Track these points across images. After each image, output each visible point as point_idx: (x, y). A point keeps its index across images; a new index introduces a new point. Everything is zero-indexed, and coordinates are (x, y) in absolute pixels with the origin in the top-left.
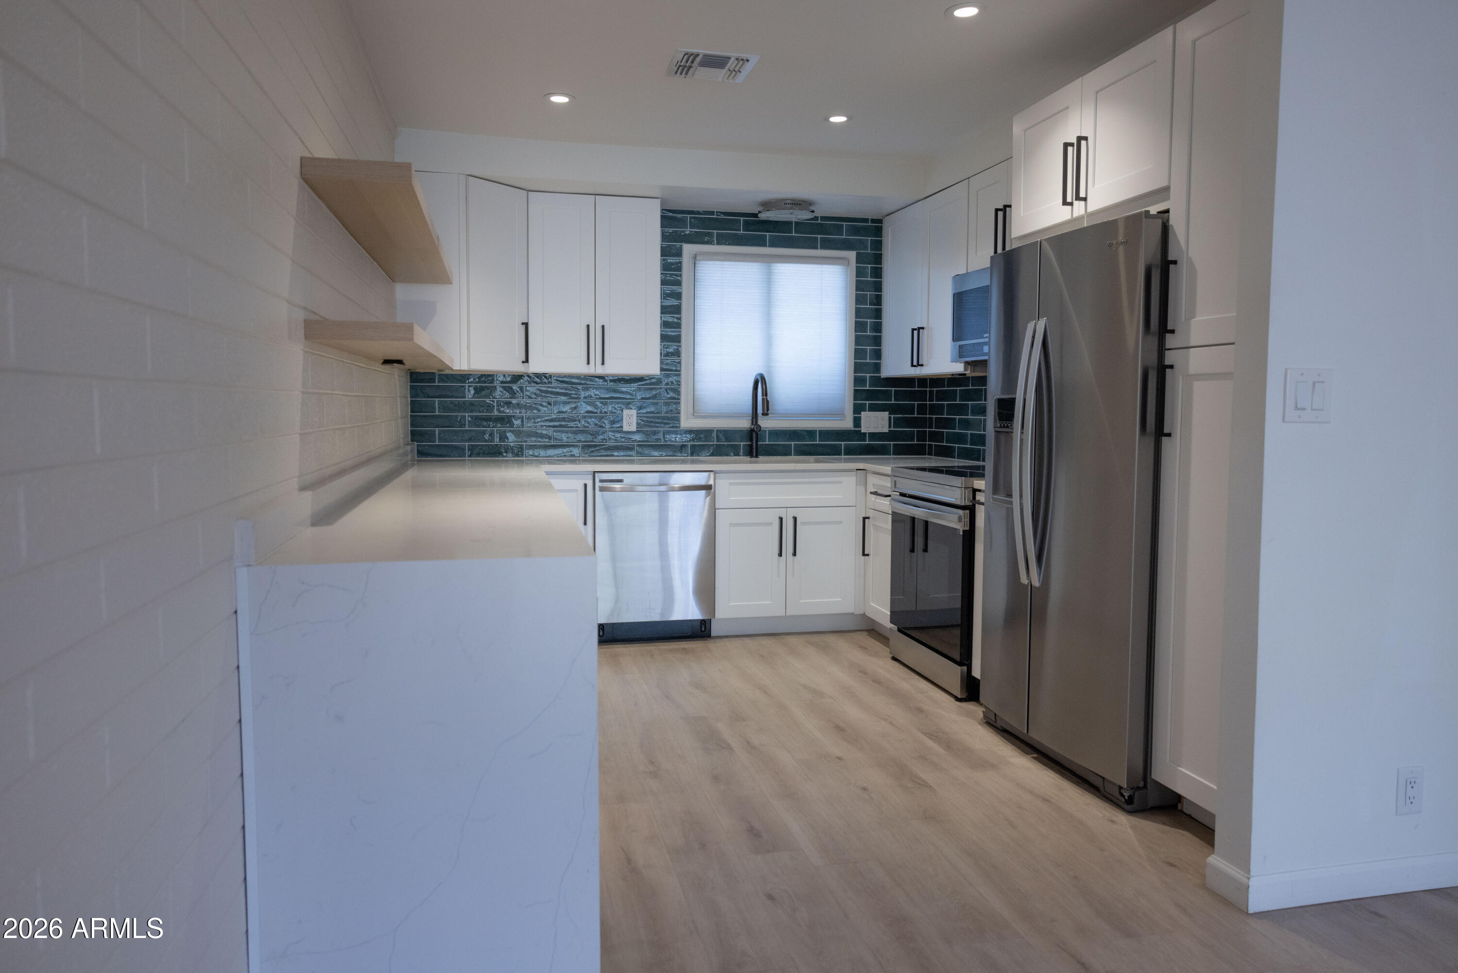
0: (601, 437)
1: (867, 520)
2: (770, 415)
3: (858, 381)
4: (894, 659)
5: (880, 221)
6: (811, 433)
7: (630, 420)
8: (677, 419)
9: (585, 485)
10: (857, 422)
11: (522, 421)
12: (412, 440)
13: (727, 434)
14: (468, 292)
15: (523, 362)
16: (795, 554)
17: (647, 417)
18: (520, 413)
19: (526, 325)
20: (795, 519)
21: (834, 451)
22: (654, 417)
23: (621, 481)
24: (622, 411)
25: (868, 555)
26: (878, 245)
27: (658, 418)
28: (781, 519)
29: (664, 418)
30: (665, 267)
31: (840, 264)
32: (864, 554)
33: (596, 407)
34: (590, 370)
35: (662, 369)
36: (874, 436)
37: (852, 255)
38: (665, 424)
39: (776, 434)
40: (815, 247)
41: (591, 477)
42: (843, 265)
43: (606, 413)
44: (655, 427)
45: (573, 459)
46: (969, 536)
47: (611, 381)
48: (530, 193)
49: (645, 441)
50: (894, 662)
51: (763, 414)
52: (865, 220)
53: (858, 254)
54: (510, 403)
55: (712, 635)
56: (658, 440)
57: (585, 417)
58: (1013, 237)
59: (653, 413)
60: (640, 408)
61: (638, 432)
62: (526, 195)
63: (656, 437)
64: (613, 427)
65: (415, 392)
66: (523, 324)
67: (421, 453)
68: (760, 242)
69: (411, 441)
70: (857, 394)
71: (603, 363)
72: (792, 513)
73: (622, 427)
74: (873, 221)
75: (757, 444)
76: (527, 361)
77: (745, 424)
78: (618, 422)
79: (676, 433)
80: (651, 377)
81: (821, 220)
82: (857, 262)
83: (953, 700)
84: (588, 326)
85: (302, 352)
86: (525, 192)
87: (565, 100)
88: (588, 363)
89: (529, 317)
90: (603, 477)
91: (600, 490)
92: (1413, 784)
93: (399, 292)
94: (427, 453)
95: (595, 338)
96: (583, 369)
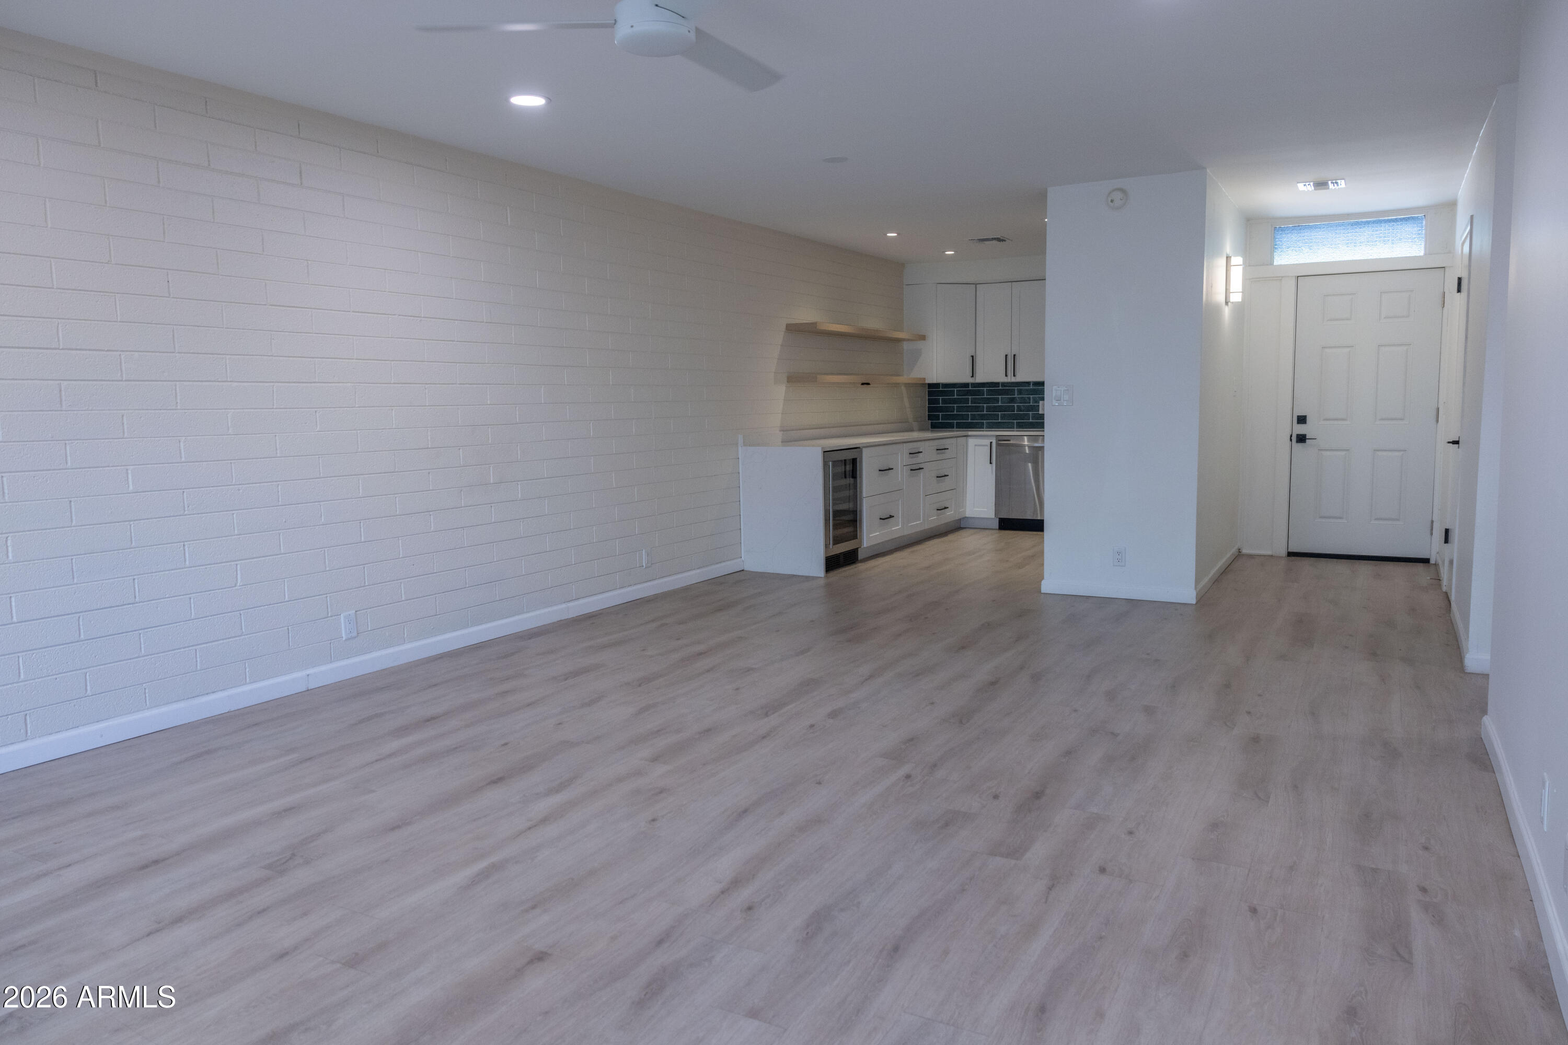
0: (1027, 417)
14: (936, 339)
23: (1009, 440)
33: (1024, 400)
34: (1008, 380)
41: (995, 438)
48: (977, 285)
57: (1018, 406)
62: (975, 288)
65: (930, 394)
66: (971, 356)
67: (933, 426)
69: (928, 420)
71: (1014, 376)
76: (973, 376)
85: (785, 387)
86: (974, 285)
87: (953, 253)
88: (1006, 376)
89: (975, 352)
90: (1001, 438)
91: (998, 445)
92: (1119, 553)
93: (906, 346)
94: (935, 426)
95: (1011, 362)
96: (1004, 379)
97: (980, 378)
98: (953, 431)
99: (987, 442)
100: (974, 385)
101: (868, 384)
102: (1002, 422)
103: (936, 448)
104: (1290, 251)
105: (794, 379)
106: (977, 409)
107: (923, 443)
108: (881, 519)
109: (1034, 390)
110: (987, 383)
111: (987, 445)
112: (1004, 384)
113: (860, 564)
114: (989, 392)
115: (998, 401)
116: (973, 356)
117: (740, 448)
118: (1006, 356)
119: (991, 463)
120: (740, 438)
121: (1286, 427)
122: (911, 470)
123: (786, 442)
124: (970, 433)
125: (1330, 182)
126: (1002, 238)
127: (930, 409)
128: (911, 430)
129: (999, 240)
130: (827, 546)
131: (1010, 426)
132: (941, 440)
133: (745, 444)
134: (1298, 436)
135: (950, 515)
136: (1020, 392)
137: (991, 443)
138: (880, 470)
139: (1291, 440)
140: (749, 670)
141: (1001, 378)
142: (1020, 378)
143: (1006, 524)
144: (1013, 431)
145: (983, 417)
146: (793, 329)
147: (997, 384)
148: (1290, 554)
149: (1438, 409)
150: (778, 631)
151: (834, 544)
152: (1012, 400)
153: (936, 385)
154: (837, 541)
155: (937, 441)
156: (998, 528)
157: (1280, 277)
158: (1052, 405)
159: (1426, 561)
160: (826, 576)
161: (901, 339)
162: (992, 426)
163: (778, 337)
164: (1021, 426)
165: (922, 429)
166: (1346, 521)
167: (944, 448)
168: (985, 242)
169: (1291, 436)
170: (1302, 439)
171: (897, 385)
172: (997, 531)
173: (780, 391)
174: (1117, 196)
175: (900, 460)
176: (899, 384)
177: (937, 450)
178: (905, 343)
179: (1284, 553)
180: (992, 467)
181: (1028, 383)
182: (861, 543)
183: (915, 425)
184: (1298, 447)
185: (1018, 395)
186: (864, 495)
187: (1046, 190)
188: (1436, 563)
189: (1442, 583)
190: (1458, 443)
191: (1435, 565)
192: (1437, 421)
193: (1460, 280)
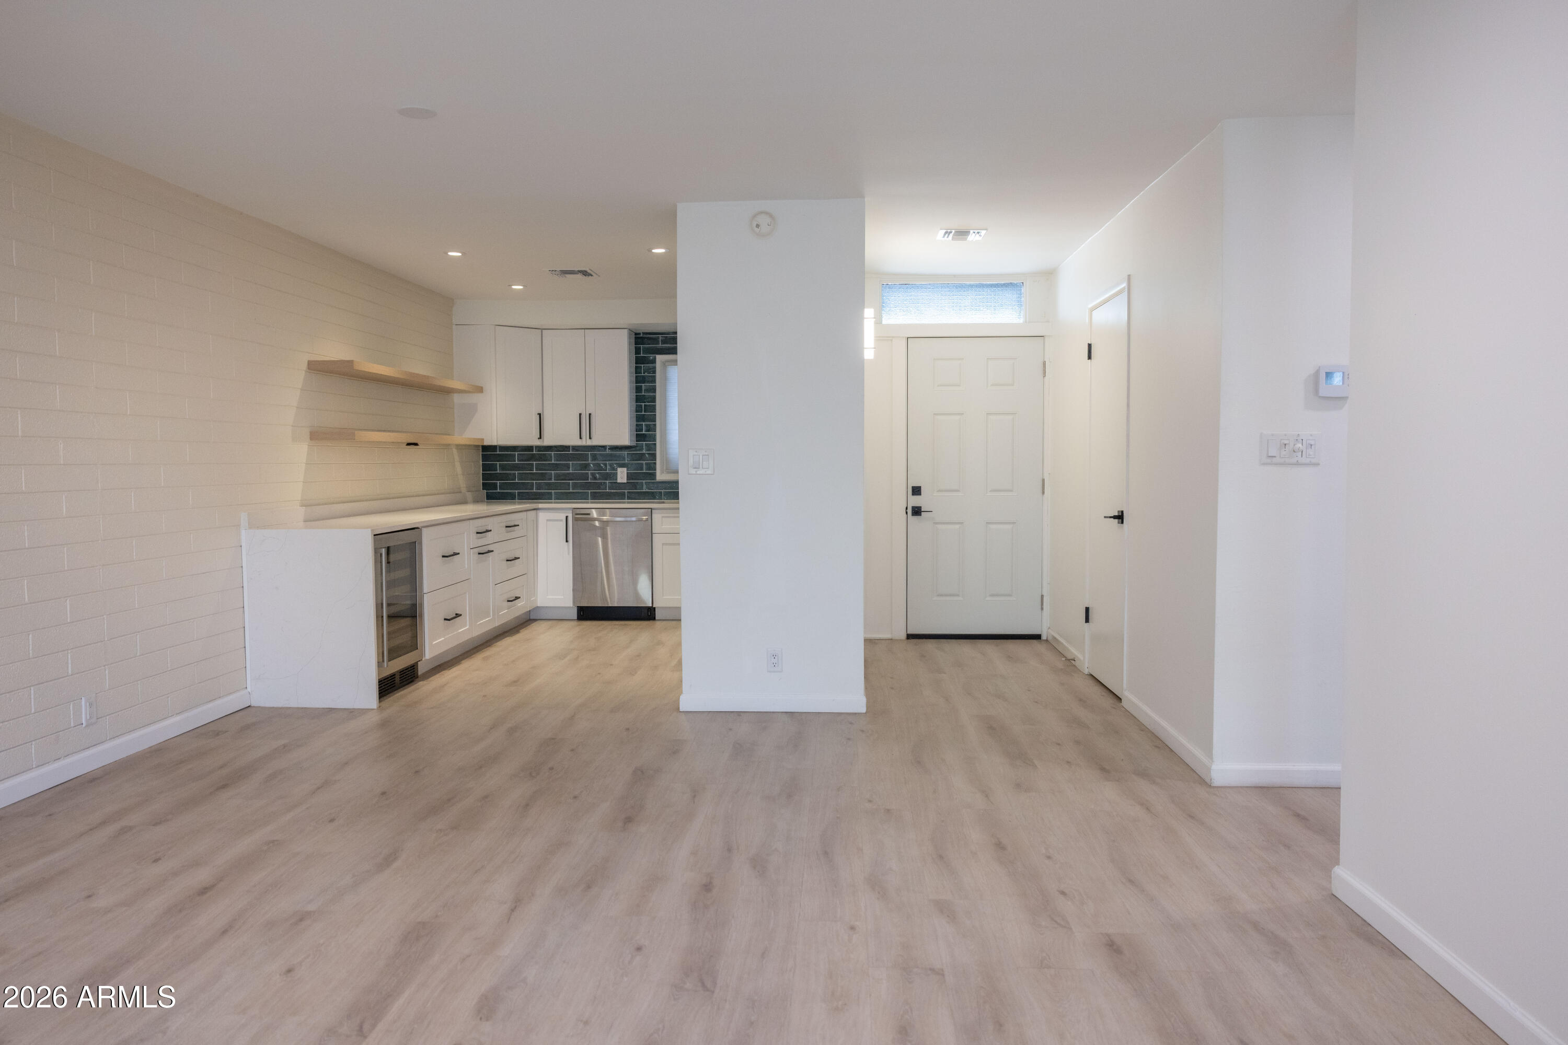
0: (603, 486)
7: (622, 475)
8: (654, 474)
11: (552, 476)
15: (539, 439)
17: (634, 473)
18: (551, 471)
22: (637, 473)
24: (614, 469)
27: (641, 473)
29: (645, 473)
30: (642, 372)
33: (599, 466)
34: (582, 443)
35: (636, 441)
38: (647, 477)
41: (573, 511)
43: (606, 470)
44: (640, 480)
47: (609, 449)
48: (543, 330)
49: (631, 490)
55: (656, 618)
56: (639, 489)
57: (592, 474)
59: (638, 470)
60: (628, 467)
61: (630, 483)
62: (541, 333)
63: (639, 486)
64: (604, 480)
65: (484, 458)
66: (538, 414)
69: (483, 489)
71: (590, 438)
78: (613, 476)
80: (635, 446)
84: (580, 414)
85: (307, 446)
86: (540, 330)
87: (521, 287)
88: (581, 438)
89: (543, 411)
90: (578, 511)
91: (575, 520)
92: (774, 656)
93: (456, 398)
94: (492, 497)
95: (586, 421)
96: (577, 442)
97: (548, 441)
98: (514, 503)
99: (562, 516)
100: (540, 448)
101: (416, 444)
102: (574, 492)
103: (505, 524)
104: (898, 311)
105: (317, 435)
106: (543, 476)
107: (491, 519)
108: (445, 619)
109: (611, 455)
110: (556, 447)
111: (561, 520)
112: (575, 448)
113: (421, 683)
114: (559, 458)
115: (569, 468)
116: (540, 415)
117: (243, 532)
118: (580, 415)
119: (567, 541)
120: (244, 518)
121: (901, 500)
122: (479, 554)
123: (310, 520)
124: (541, 506)
125: (972, 231)
126: (589, 271)
127: (485, 477)
128: (464, 502)
129: (585, 273)
130: (380, 664)
131: (583, 497)
132: (508, 515)
133: (251, 526)
134: (913, 508)
135: (521, 607)
136: (594, 458)
137: (567, 517)
138: (443, 556)
139: (907, 513)
140: (302, 918)
141: (574, 441)
142: (595, 442)
143: (586, 614)
144: (588, 503)
145: (549, 486)
146: (317, 368)
147: (566, 448)
148: (910, 637)
149: (1043, 480)
150: (332, 820)
151: (390, 660)
152: (586, 467)
153: (493, 448)
154: (395, 653)
155: (504, 516)
156: (576, 617)
157: (890, 337)
158: (689, 474)
159: (1037, 637)
160: (380, 707)
161: (453, 389)
162: (566, 497)
163: (298, 376)
164: (596, 497)
165: (476, 501)
166: (962, 599)
167: (513, 524)
168: (568, 276)
169: (907, 508)
170: (917, 511)
171: (447, 446)
172: (576, 623)
173: (301, 451)
174: (763, 220)
175: (466, 541)
176: (449, 445)
177: (506, 527)
178: (455, 395)
179: (903, 636)
180: (568, 546)
181: (604, 447)
182: (422, 654)
183: (469, 496)
184: (913, 520)
185: (592, 461)
186: (425, 591)
187: (675, 206)
188: (1048, 639)
189: (1077, 663)
190: (1120, 517)
191: (1047, 640)
192: (1043, 493)
193: (1090, 346)
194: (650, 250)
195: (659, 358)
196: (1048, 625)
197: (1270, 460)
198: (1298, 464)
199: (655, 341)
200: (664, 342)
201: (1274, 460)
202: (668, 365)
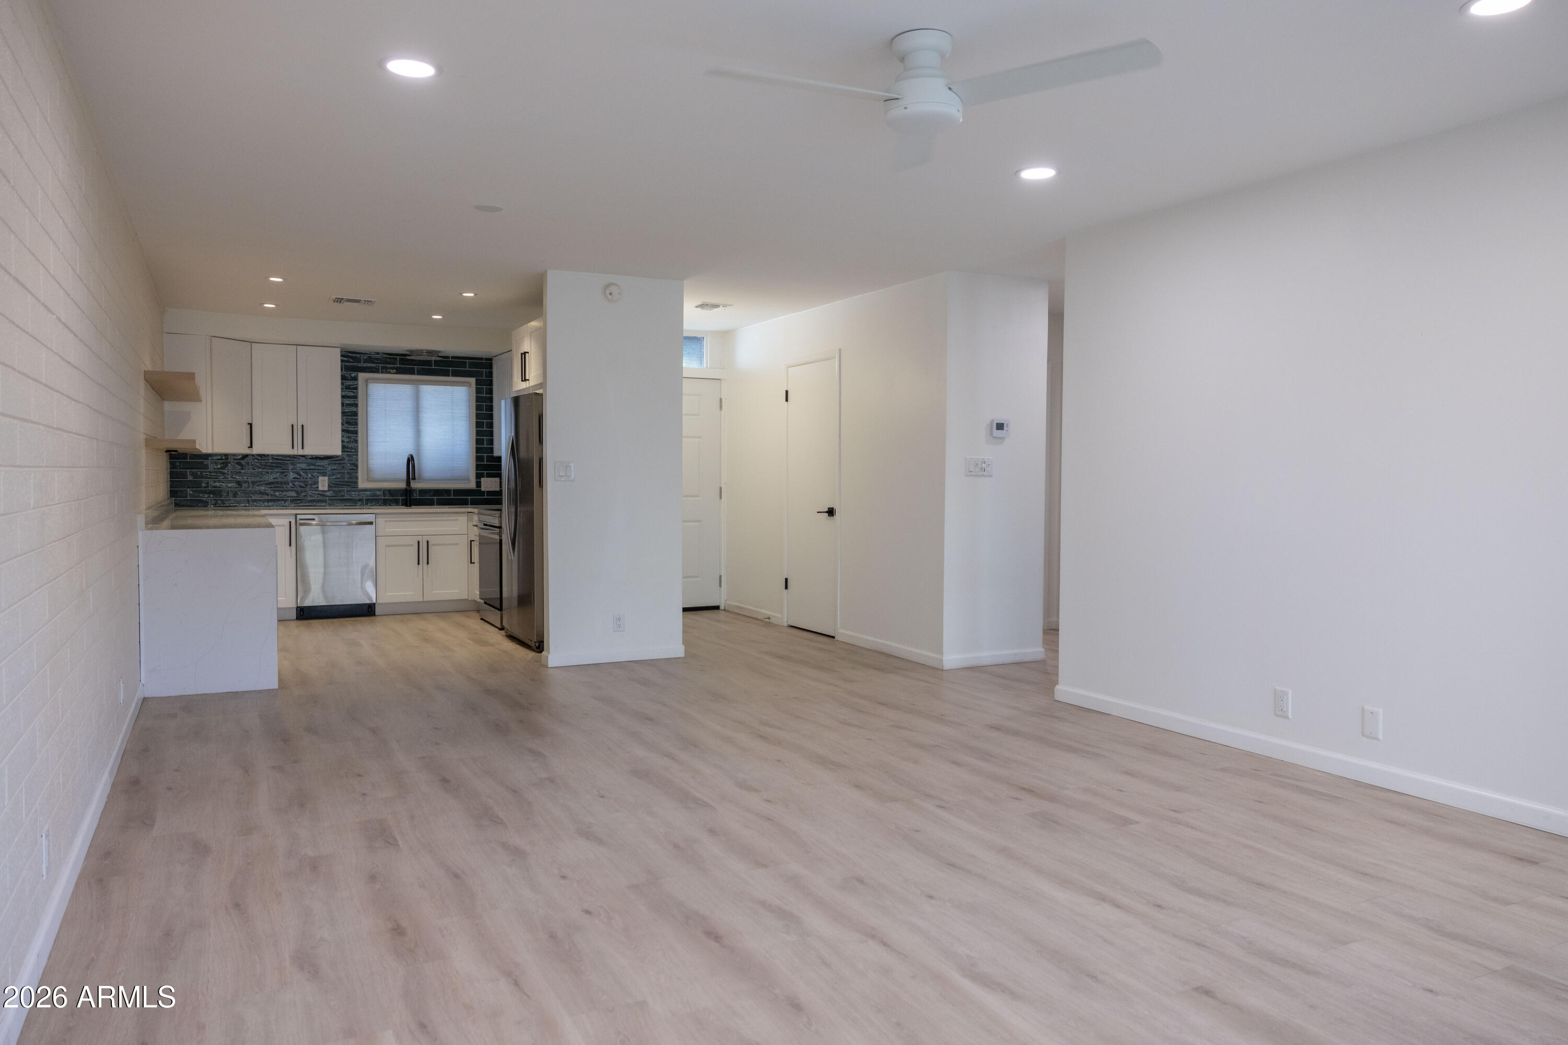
0: (304, 494)
1: (472, 542)
2: (416, 480)
3: (478, 459)
4: (482, 619)
5: (491, 359)
6: (447, 492)
7: (323, 483)
8: (356, 483)
9: (290, 522)
10: (479, 484)
11: (249, 484)
12: (171, 496)
13: (391, 492)
14: (212, 399)
15: (249, 447)
16: (428, 563)
17: (335, 481)
18: (247, 478)
19: (251, 425)
20: (428, 542)
21: (463, 503)
22: (340, 481)
23: (313, 519)
24: (318, 477)
25: (474, 563)
26: (490, 374)
27: (343, 482)
28: (419, 542)
29: (347, 482)
30: (345, 388)
31: (464, 386)
32: (471, 563)
33: (300, 475)
34: (295, 452)
35: (342, 451)
36: (489, 493)
37: (473, 380)
38: (348, 485)
39: (423, 492)
40: (448, 375)
41: (294, 517)
42: (468, 386)
43: (306, 478)
44: (341, 487)
45: (284, 507)
46: (501, 541)
47: (310, 458)
48: (253, 344)
49: (333, 497)
50: (481, 621)
51: (412, 479)
52: (481, 359)
53: (476, 379)
54: (240, 472)
55: (376, 614)
56: (343, 496)
57: (292, 481)
58: (513, 390)
59: (339, 478)
60: (329, 476)
61: (329, 490)
62: (250, 347)
63: (341, 494)
64: (312, 488)
65: (173, 466)
66: (249, 424)
67: (176, 505)
68: (411, 372)
70: (478, 467)
71: (303, 448)
72: (426, 538)
73: (318, 487)
74: (486, 359)
75: (410, 499)
76: (251, 446)
77: (403, 485)
78: (315, 484)
79: (355, 491)
80: (337, 456)
81: (452, 359)
82: (476, 384)
83: (497, 629)
84: (292, 425)
86: (250, 343)
87: (273, 306)
88: (293, 448)
89: (253, 420)
90: (302, 517)
92: (619, 620)
93: (167, 406)
94: (179, 505)
95: (298, 432)
96: (289, 452)
97: (256, 450)
99: (285, 521)
109: (317, 464)
110: (269, 455)
111: (284, 526)
117: (140, 533)
119: (290, 545)
125: (721, 306)
127: (173, 485)
137: (288, 523)
141: (286, 450)
142: (307, 452)
143: (306, 614)
146: (149, 379)
149: (721, 488)
152: (285, 475)
153: (183, 456)
156: (295, 618)
159: (717, 608)
163: (141, 387)
172: (294, 624)
174: (615, 290)
178: (167, 402)
180: (291, 551)
187: (546, 271)
188: (726, 609)
189: (772, 620)
190: (831, 512)
191: (724, 610)
192: (721, 497)
193: (787, 392)
194: (461, 294)
195: (362, 376)
196: (726, 598)
197: (970, 473)
198: (983, 476)
199: (358, 360)
200: (366, 361)
201: (972, 473)
202: (370, 383)
